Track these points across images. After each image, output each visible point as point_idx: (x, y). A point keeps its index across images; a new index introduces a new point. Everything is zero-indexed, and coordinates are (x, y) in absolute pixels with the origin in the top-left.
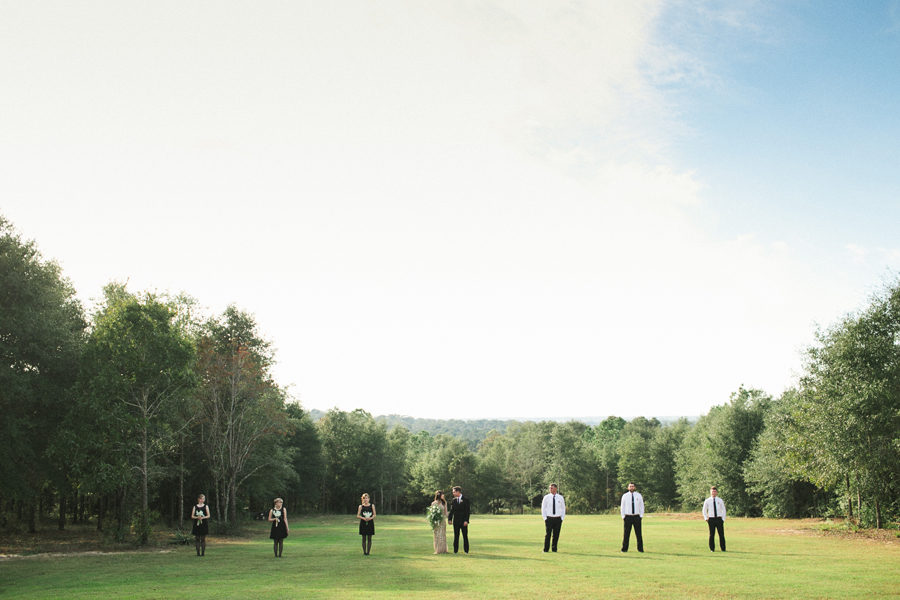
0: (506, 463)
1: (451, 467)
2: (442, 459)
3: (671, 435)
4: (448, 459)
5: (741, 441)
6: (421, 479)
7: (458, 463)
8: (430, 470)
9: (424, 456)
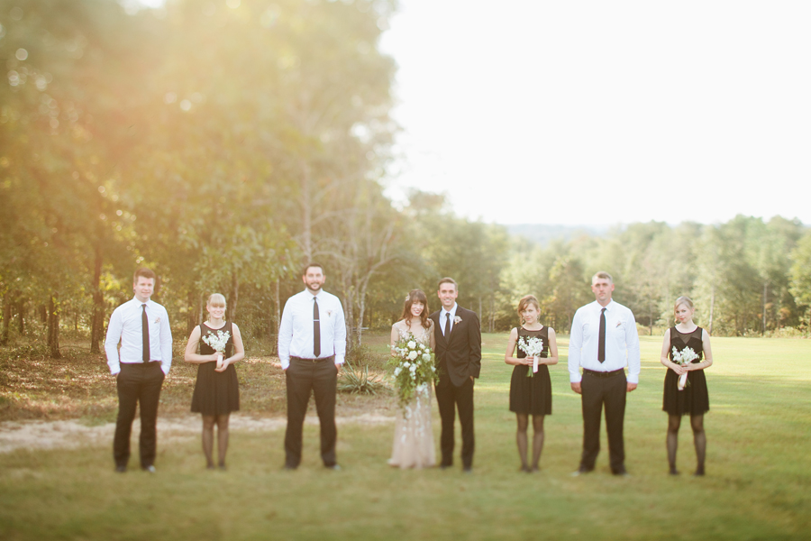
0: (628, 267)
1: (553, 274)
7: (563, 268)
8: (524, 277)
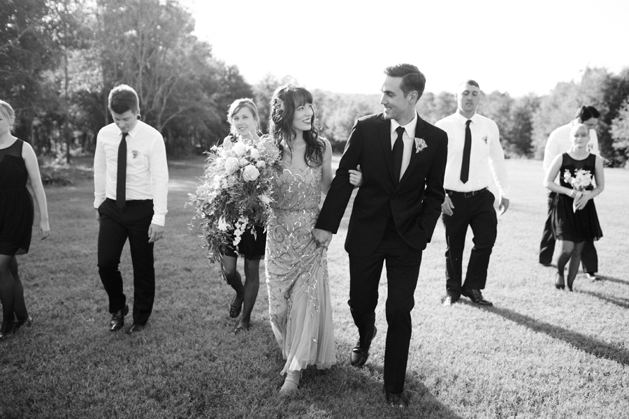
2: (350, 114)
3: (529, 101)
4: (354, 114)
5: (609, 103)
6: (334, 128)
9: (336, 113)
